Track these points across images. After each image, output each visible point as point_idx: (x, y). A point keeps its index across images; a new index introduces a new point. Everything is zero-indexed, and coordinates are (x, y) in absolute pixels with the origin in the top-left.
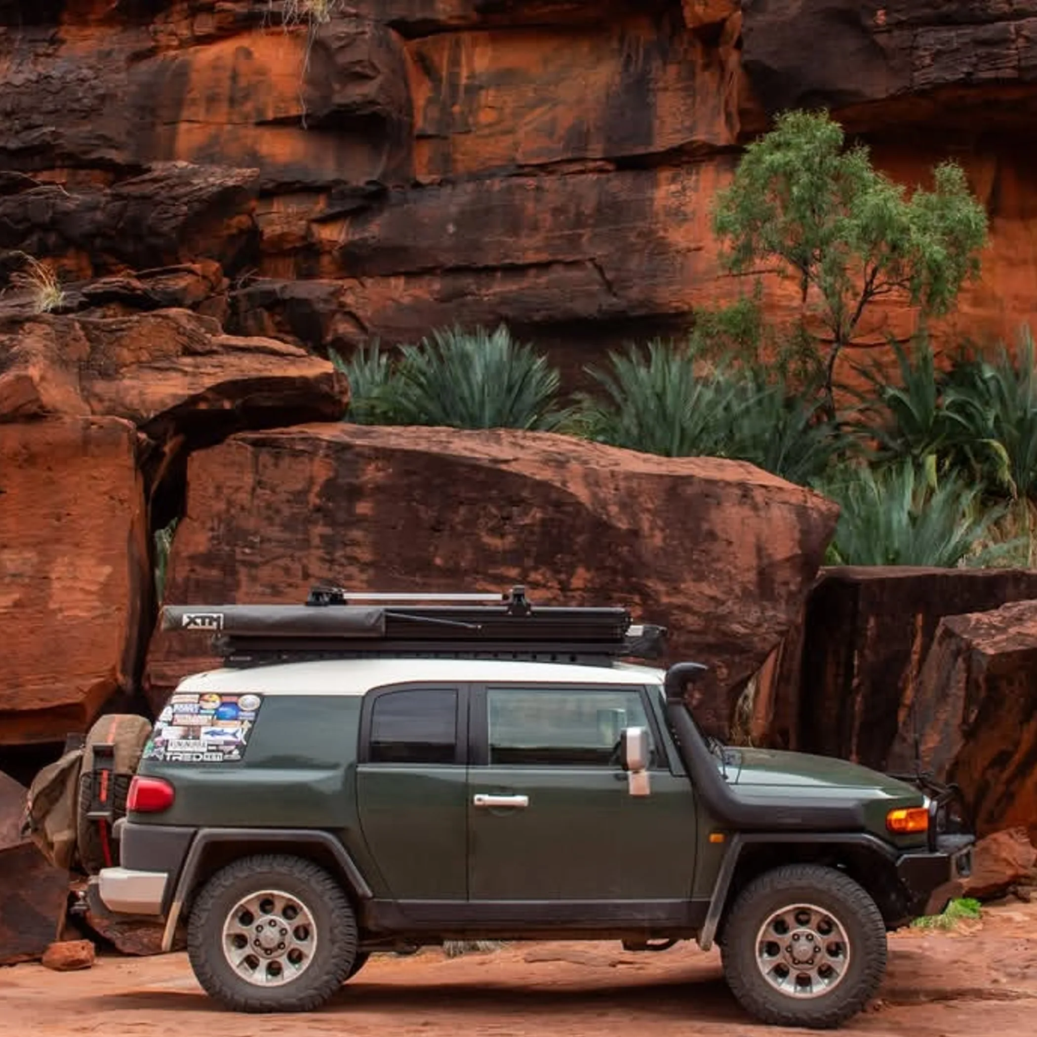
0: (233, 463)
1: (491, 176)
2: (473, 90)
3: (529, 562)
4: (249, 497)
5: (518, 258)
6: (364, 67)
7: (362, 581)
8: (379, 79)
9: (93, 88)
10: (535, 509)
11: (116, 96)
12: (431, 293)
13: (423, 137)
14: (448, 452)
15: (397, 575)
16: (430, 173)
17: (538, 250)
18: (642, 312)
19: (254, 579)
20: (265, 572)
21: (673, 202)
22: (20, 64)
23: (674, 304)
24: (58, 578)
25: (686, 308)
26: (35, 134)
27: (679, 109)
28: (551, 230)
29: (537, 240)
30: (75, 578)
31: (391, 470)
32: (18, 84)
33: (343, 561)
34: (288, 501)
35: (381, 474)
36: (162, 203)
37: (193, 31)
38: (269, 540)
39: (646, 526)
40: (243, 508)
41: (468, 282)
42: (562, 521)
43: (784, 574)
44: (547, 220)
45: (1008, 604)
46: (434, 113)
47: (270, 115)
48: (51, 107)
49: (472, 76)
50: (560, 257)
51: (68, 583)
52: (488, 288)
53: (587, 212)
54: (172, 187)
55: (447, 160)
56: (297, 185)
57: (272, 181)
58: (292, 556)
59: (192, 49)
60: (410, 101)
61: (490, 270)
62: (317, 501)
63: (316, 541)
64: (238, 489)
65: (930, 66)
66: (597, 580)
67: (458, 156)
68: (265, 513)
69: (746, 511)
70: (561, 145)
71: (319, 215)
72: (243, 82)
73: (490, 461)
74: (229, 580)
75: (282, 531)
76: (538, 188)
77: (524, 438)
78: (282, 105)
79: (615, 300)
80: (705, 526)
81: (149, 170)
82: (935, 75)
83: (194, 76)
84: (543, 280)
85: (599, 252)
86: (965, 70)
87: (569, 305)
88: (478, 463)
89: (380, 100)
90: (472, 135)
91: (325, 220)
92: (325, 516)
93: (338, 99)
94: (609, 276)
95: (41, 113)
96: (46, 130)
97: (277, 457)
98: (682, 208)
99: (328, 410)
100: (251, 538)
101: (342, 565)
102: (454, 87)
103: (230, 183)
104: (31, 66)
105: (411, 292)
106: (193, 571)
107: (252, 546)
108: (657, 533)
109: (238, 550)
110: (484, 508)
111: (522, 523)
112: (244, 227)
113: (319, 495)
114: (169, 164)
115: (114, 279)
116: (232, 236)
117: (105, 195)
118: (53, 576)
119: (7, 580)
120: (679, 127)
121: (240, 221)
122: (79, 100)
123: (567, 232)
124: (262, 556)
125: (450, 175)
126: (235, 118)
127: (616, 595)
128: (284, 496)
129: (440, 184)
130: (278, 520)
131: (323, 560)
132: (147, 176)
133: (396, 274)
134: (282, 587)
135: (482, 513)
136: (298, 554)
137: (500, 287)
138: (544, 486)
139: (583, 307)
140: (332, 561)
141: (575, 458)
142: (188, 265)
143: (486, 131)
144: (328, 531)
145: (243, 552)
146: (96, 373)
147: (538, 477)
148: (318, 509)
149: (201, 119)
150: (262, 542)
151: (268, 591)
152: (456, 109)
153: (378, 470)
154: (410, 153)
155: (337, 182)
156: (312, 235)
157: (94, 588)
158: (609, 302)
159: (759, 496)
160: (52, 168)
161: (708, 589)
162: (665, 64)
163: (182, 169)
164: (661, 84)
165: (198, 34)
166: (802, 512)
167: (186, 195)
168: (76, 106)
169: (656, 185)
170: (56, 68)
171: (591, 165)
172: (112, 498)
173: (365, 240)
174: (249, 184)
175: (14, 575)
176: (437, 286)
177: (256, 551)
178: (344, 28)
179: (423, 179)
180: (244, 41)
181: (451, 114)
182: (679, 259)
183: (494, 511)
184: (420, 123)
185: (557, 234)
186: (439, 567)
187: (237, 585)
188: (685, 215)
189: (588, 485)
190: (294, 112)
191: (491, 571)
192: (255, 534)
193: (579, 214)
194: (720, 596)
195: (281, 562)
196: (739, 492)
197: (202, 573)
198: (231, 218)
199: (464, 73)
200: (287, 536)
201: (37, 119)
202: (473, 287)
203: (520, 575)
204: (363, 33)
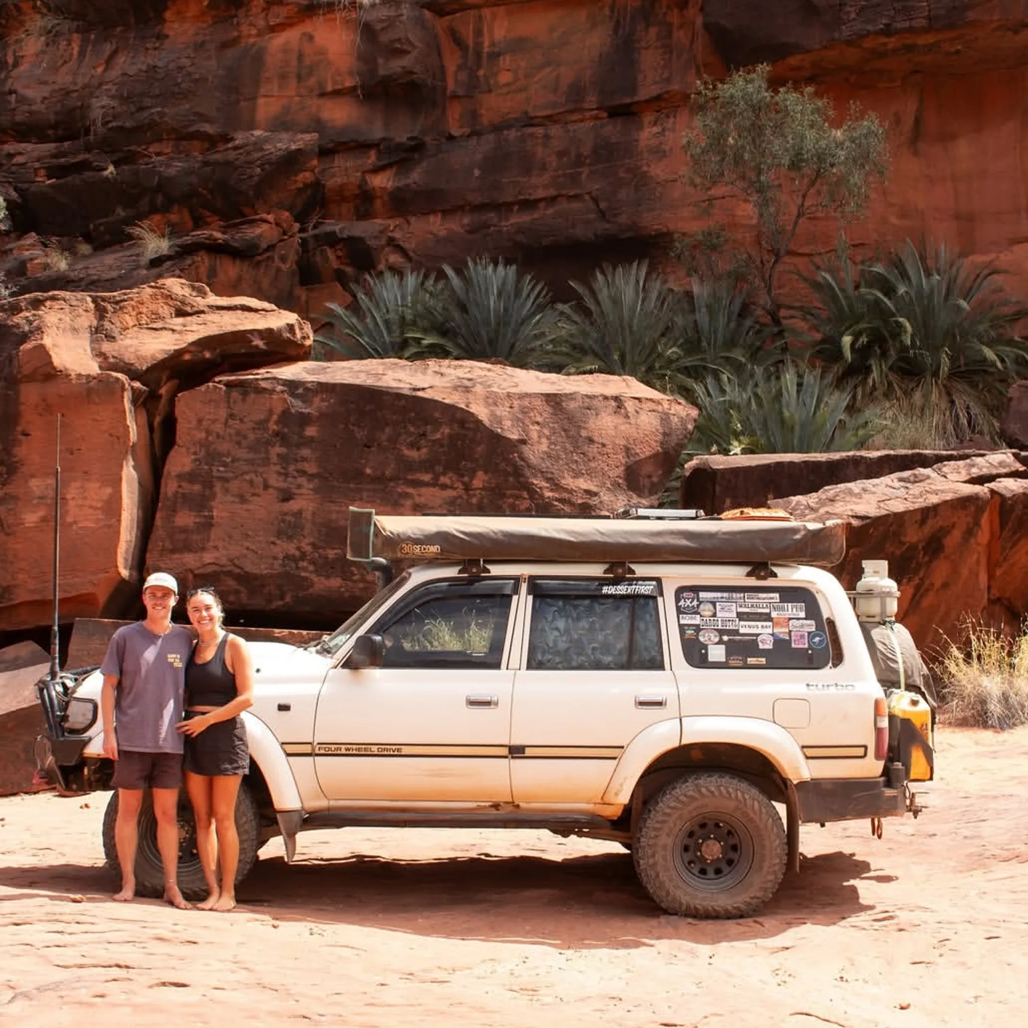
0: (210, 401)
1: (509, 127)
2: (495, 56)
3: (439, 469)
4: (223, 426)
5: (530, 194)
6: (401, 43)
7: (309, 489)
8: (415, 53)
9: (189, 74)
10: (444, 426)
11: (208, 79)
12: (463, 226)
13: (455, 97)
14: (379, 384)
15: (336, 483)
16: (461, 127)
17: (545, 187)
18: (629, 234)
19: (227, 491)
20: (234, 485)
21: (654, 142)
22: (134, 57)
23: (655, 227)
24: (73, 498)
25: (665, 230)
26: (145, 114)
27: (658, 64)
28: (556, 171)
29: (546, 178)
30: (85, 498)
31: (332, 401)
32: (131, 73)
33: (296, 474)
34: (254, 429)
35: (326, 404)
36: (241, 167)
37: (267, 21)
38: (238, 460)
39: (534, 435)
40: (218, 436)
41: (492, 216)
42: (465, 435)
43: (648, 469)
44: (553, 162)
45: (826, 488)
46: (463, 76)
47: (329, 88)
48: (157, 92)
49: (493, 44)
50: (564, 192)
51: (80, 502)
52: (507, 220)
53: (585, 153)
54: (248, 153)
55: (474, 115)
56: (353, 144)
57: (332, 141)
58: (255, 472)
59: (267, 37)
60: (443, 68)
61: (508, 206)
62: (275, 427)
63: (274, 459)
64: (214, 421)
65: (854, 19)
66: (494, 481)
67: (483, 112)
68: (235, 438)
69: (619, 420)
70: (564, 99)
71: (371, 167)
72: (307, 61)
73: (410, 389)
74: (207, 492)
75: (248, 452)
76: (547, 136)
77: (449, 366)
78: (338, 78)
79: (607, 226)
80: (584, 433)
81: (232, 139)
82: (859, 27)
83: (269, 59)
84: (550, 211)
85: (595, 187)
86: (884, 21)
87: (571, 231)
88: (400, 391)
89: (415, 70)
90: (493, 94)
91: (376, 170)
92: (282, 439)
93: (382, 72)
94: (603, 205)
95: (151, 97)
96: (153, 111)
97: (245, 394)
98: (663, 146)
99: (292, 352)
100: (224, 459)
101: (294, 477)
102: (478, 54)
103: (293, 147)
104: (142, 58)
105: (447, 226)
106: (180, 486)
107: (225, 465)
108: (544, 440)
109: (214, 469)
110: (405, 427)
111: (434, 438)
112: (308, 181)
113: (277, 423)
114: (248, 134)
115: (199, 233)
116: (299, 189)
117: (198, 162)
118: (69, 496)
119: (35, 502)
120: (657, 79)
121: (305, 177)
122: (178, 84)
123: (568, 171)
124: (233, 472)
125: (478, 128)
126: (303, 91)
127: (509, 492)
128: (251, 425)
129: (469, 136)
130: (244, 443)
131: (279, 474)
132: (230, 145)
133: (434, 212)
134: (248, 496)
135: (403, 431)
136: (261, 470)
137: (518, 219)
138: (452, 408)
139: (581, 232)
140: (286, 475)
141: (481, 383)
142: (264, 216)
143: (505, 90)
144: (282, 450)
145: (218, 470)
146: (103, 336)
147: (447, 401)
148: (277, 434)
149: (276, 94)
150: (233, 461)
151: (237, 500)
152: (481, 73)
153: (322, 400)
154: (444, 111)
155: (384, 139)
156: (366, 183)
157: (99, 505)
158: (602, 227)
159: (630, 406)
160: (160, 140)
161: (583, 484)
162: (648, 26)
163: (258, 136)
164: (643, 44)
165: (272, 23)
166: (665, 418)
167: (259, 159)
168: (176, 90)
169: (641, 128)
170: (161, 59)
171: (588, 114)
172: (111, 435)
173: (408, 186)
174: (310, 147)
175: (40, 498)
176: (466, 221)
177: (228, 469)
178: (385, 12)
179: (455, 132)
180: (307, 27)
181: (478, 77)
182: (660, 189)
183: (412, 429)
184: (451, 86)
185: (560, 172)
186: (369, 475)
187: (214, 496)
188: (665, 152)
189: (488, 405)
190: (348, 84)
191: (410, 477)
192: (228, 455)
193: (579, 156)
194: (594, 489)
195: (248, 477)
196: (614, 404)
197: (187, 487)
198: (296, 175)
199: (486, 44)
200: (251, 456)
201: (148, 102)
202: (495, 220)
203: (432, 479)
204: (401, 15)
